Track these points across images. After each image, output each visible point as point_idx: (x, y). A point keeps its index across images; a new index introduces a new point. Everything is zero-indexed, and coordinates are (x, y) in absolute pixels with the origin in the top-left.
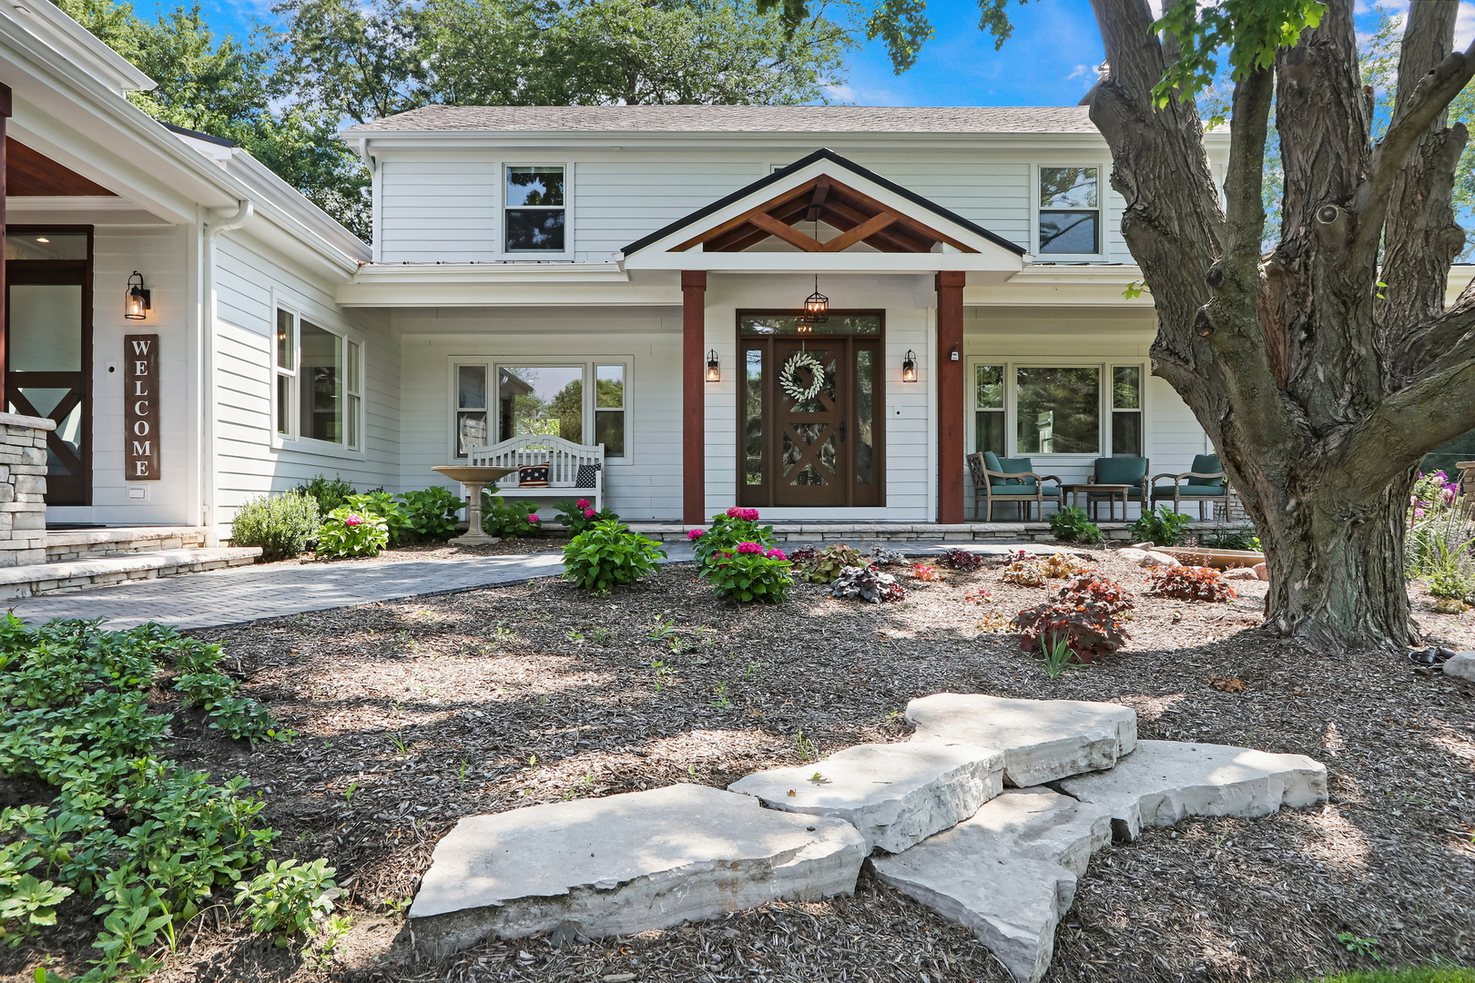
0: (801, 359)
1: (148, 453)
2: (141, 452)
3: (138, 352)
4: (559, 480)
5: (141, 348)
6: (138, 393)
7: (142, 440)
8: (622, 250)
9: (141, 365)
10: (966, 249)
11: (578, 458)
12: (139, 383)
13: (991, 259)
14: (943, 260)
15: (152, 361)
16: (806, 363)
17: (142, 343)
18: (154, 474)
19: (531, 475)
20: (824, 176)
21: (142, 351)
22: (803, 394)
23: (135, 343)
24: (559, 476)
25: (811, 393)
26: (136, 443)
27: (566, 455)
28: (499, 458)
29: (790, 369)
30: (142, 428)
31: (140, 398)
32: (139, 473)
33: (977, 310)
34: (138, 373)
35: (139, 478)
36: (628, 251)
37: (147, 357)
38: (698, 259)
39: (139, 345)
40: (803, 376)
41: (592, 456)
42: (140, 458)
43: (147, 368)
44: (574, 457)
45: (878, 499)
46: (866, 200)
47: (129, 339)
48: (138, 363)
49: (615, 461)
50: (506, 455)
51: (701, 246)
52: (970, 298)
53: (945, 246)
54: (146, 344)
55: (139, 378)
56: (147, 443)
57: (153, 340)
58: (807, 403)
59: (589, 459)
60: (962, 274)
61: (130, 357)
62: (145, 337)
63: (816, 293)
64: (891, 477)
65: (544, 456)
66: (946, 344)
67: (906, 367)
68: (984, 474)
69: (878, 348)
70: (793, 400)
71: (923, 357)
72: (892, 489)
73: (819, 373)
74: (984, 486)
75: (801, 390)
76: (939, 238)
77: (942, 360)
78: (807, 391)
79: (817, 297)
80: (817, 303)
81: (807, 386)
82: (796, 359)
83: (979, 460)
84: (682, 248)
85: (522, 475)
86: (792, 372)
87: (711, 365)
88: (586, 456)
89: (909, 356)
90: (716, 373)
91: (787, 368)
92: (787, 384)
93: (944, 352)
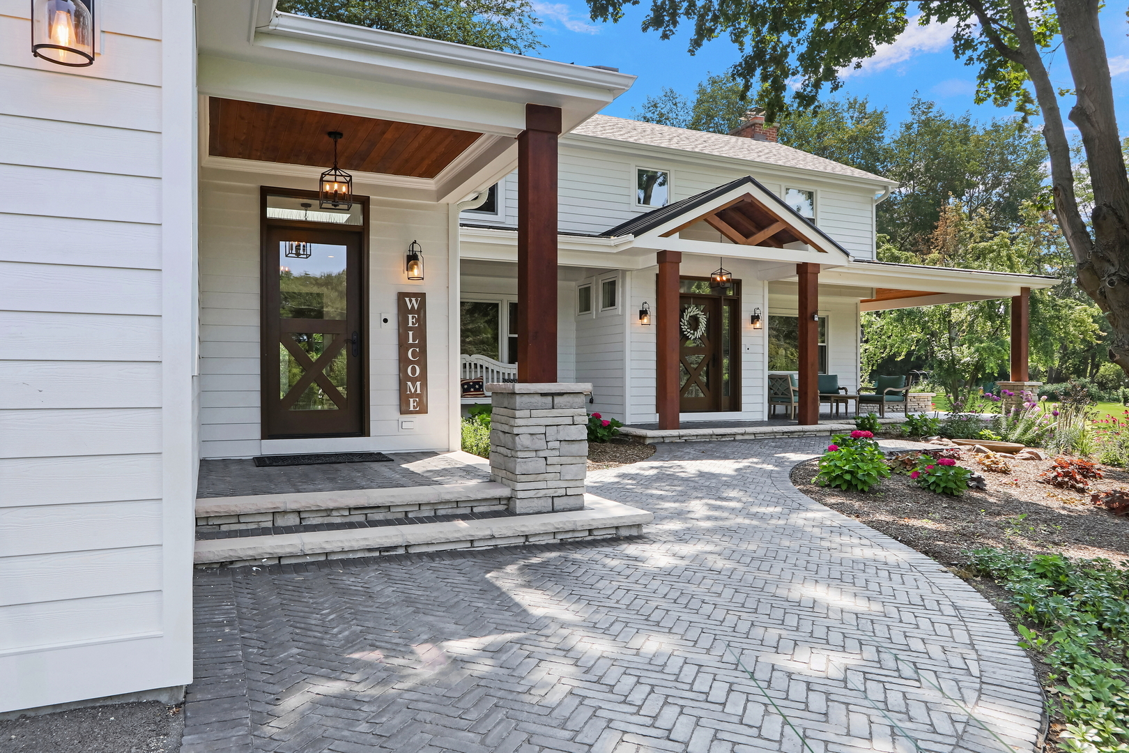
0: (693, 311)
1: (419, 392)
2: (413, 391)
3: (410, 307)
5: (413, 303)
6: (411, 341)
7: (414, 381)
9: (413, 318)
10: (820, 250)
11: (501, 374)
12: (411, 333)
13: (831, 257)
14: (806, 255)
15: (422, 315)
16: (695, 313)
17: (413, 299)
18: (423, 410)
20: (748, 195)
21: (413, 306)
22: (694, 334)
23: (407, 299)
24: (488, 386)
25: (699, 334)
26: (409, 383)
27: (493, 371)
30: (414, 370)
31: (412, 346)
32: (412, 409)
33: (824, 286)
34: (410, 325)
35: (411, 412)
36: (636, 234)
37: (418, 312)
38: (675, 244)
39: (411, 301)
40: (694, 322)
41: (512, 372)
42: (412, 395)
43: (418, 320)
44: (498, 372)
45: (736, 406)
46: (770, 213)
47: (402, 296)
48: (410, 316)
51: (678, 234)
52: (823, 279)
53: (809, 247)
54: (417, 301)
55: (411, 329)
56: (418, 383)
57: (422, 297)
58: (695, 342)
59: (509, 374)
60: (818, 264)
61: (403, 311)
62: (415, 295)
63: (721, 269)
64: (745, 391)
65: (476, 372)
66: (810, 309)
67: (755, 318)
68: (789, 388)
69: (736, 305)
70: (688, 338)
71: (763, 312)
72: (745, 399)
73: (703, 320)
74: (785, 396)
75: (692, 332)
76: (807, 241)
77: (806, 319)
78: (696, 333)
79: (721, 272)
80: (721, 275)
81: (696, 329)
82: (689, 310)
83: (784, 379)
84: (667, 235)
85: (466, 387)
86: (687, 319)
87: (643, 313)
88: (507, 372)
89: (758, 312)
90: (647, 319)
91: (685, 317)
92: (685, 328)
93: (809, 314)
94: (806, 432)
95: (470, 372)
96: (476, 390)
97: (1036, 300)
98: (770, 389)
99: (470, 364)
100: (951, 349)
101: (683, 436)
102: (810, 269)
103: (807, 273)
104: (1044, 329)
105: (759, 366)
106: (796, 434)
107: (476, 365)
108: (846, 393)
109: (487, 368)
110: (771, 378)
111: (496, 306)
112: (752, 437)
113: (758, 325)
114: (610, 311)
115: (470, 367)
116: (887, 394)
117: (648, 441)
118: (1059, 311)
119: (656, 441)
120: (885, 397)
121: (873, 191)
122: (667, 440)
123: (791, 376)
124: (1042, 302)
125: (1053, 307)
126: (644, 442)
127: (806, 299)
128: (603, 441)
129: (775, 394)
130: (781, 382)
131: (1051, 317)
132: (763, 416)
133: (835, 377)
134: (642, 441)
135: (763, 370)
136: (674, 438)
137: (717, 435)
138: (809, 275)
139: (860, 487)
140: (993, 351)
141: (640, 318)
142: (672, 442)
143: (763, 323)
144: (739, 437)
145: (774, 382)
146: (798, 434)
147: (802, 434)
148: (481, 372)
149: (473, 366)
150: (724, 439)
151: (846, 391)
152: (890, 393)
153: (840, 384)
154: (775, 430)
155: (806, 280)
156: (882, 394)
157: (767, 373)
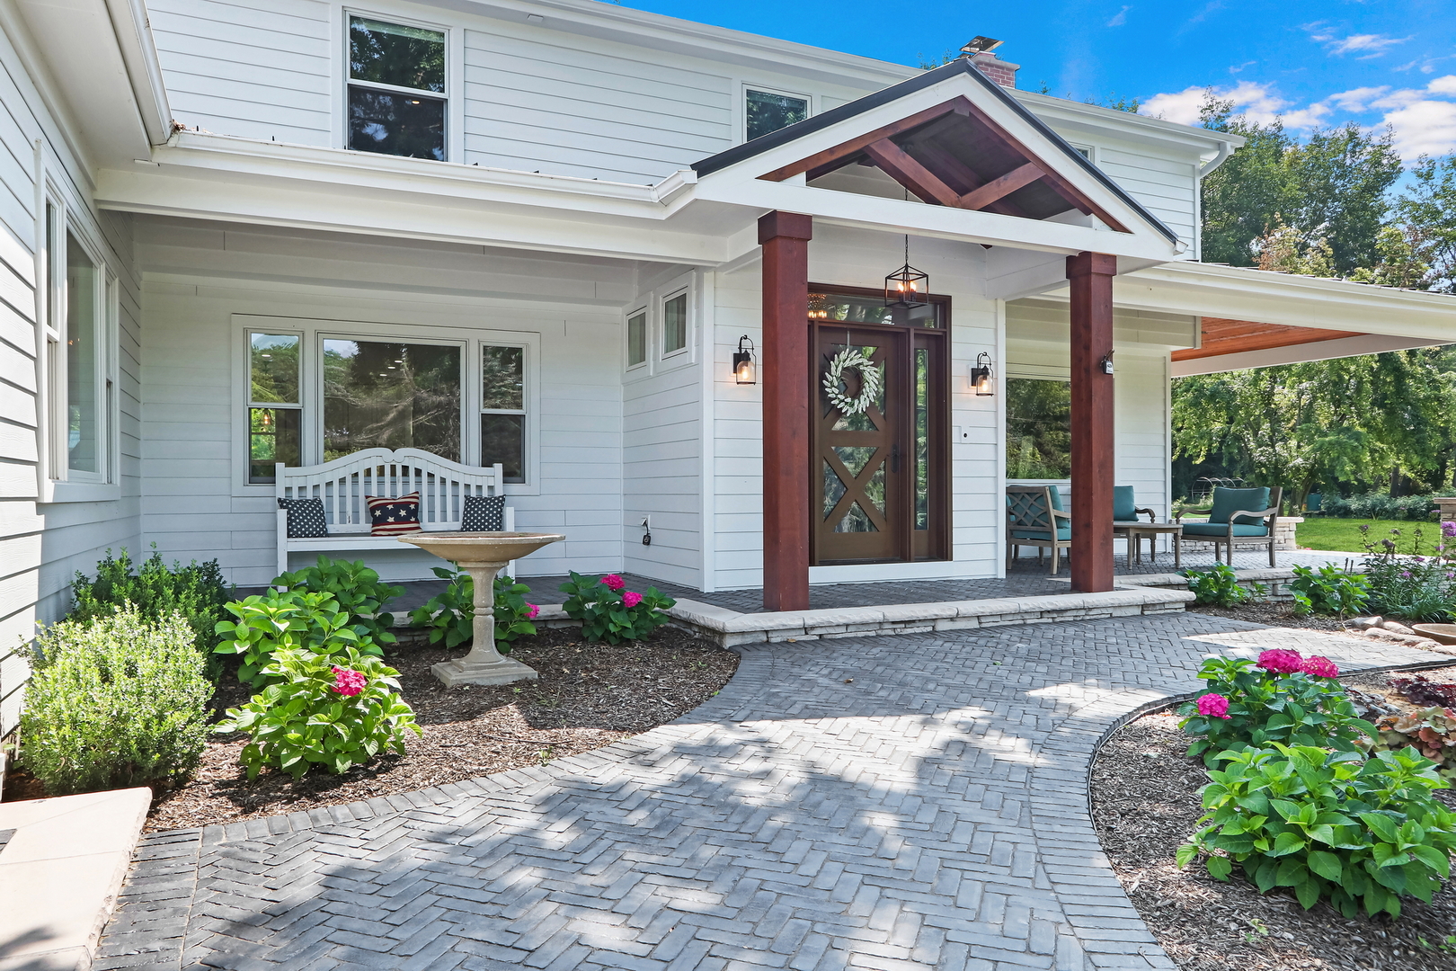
0: (848, 358)
4: (432, 519)
8: (694, 167)
10: (1116, 226)
11: (461, 487)
16: (855, 362)
19: (395, 513)
20: (962, 99)
22: (852, 405)
24: (431, 512)
25: (862, 404)
27: (443, 481)
28: (329, 484)
29: (836, 369)
33: (1127, 312)
36: (704, 168)
38: (797, 197)
40: (854, 382)
41: (485, 484)
44: (455, 484)
45: (941, 550)
46: (1010, 142)
49: (515, 488)
50: (342, 481)
51: (803, 176)
52: (1123, 295)
53: (1094, 219)
58: (856, 419)
59: (479, 487)
60: (1114, 258)
63: (907, 266)
64: (958, 519)
65: (406, 483)
66: (1096, 351)
67: (979, 374)
68: (1047, 513)
69: (939, 347)
70: (839, 414)
71: (996, 362)
72: (959, 536)
73: (873, 376)
74: (1040, 529)
75: (849, 400)
76: (1089, 208)
77: (1087, 370)
78: (856, 402)
79: (906, 273)
80: (906, 281)
81: (857, 394)
82: (843, 356)
83: (1038, 495)
84: (779, 175)
85: (378, 513)
86: (839, 374)
87: (741, 359)
88: (473, 483)
89: (985, 360)
90: (750, 371)
91: (833, 368)
92: (832, 392)
93: (1094, 361)
94: (1090, 609)
95: (394, 483)
96: (399, 520)
97: (1403, 373)
98: (1009, 513)
99: (393, 468)
100: (1273, 447)
101: (813, 628)
102: (1096, 266)
103: (1089, 273)
104: (1417, 416)
105: (988, 469)
106: (1068, 614)
107: (405, 469)
108: (1152, 521)
109: (431, 475)
110: (1011, 492)
111: (455, 352)
112: (974, 624)
113: (985, 387)
114: (678, 359)
115: (393, 473)
116: (1237, 522)
117: (729, 642)
118: (1437, 388)
119: (749, 640)
120: (1234, 529)
121: (1195, 153)
122: (775, 639)
123: (1052, 490)
124: (1413, 377)
125: (1428, 383)
126: (721, 641)
127: (1088, 327)
128: (623, 641)
129: (1020, 523)
130: (1032, 501)
131: (1427, 398)
132: (996, 570)
133: (1127, 491)
134: (717, 640)
135: (996, 477)
136: (793, 633)
137: (893, 623)
138: (1093, 277)
139: (1372, 907)
140: (1345, 448)
141: (735, 371)
142: (787, 642)
143: (996, 385)
144: (941, 626)
145: (1017, 500)
146: (1075, 613)
147: (1083, 613)
148: (419, 483)
149: (399, 471)
150: (909, 631)
151: (1152, 516)
152: (1242, 521)
153: (1139, 502)
154: (1024, 608)
155: (1088, 288)
156: (1227, 521)
157: (1004, 483)
